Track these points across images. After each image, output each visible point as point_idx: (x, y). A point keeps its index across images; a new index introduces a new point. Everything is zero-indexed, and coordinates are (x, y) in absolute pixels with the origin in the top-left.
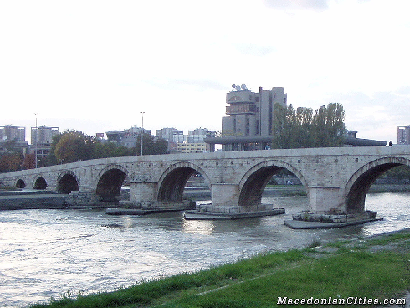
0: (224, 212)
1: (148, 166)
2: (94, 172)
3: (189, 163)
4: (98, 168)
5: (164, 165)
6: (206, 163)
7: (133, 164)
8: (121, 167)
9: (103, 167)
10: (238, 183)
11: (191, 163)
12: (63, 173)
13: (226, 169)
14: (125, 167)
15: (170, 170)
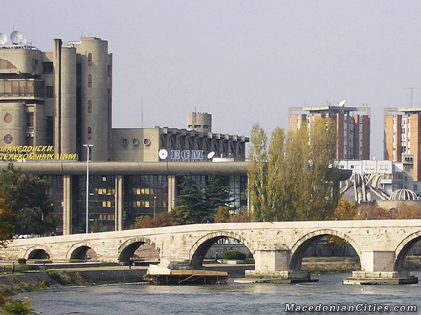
0: (387, 277)
1: (276, 234)
2: (188, 239)
3: (333, 230)
4: (194, 234)
5: (299, 233)
6: (354, 231)
7: (252, 231)
8: (234, 234)
9: (204, 234)
10: (394, 250)
11: (335, 231)
12: (130, 241)
13: (379, 237)
14: (241, 235)
15: (307, 238)
